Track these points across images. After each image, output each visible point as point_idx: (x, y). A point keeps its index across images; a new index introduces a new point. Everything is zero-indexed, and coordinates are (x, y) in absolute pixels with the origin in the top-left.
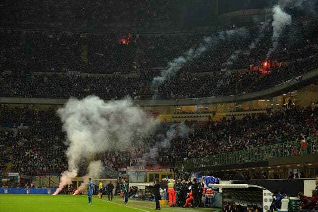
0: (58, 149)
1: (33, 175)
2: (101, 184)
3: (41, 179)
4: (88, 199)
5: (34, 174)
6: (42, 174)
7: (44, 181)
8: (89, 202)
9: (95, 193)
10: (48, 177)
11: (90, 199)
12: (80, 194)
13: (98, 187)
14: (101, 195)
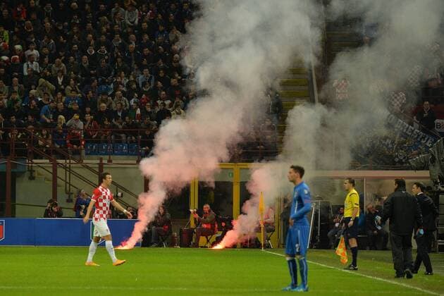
0: (138, 29)
1: (22, 153)
2: (353, 198)
3: (61, 172)
4: (285, 270)
5: (26, 150)
6: (66, 146)
7: (75, 181)
8: (294, 285)
9: (324, 240)
10: (93, 162)
11: (297, 271)
12: (250, 244)
13: (339, 209)
14: (354, 252)
